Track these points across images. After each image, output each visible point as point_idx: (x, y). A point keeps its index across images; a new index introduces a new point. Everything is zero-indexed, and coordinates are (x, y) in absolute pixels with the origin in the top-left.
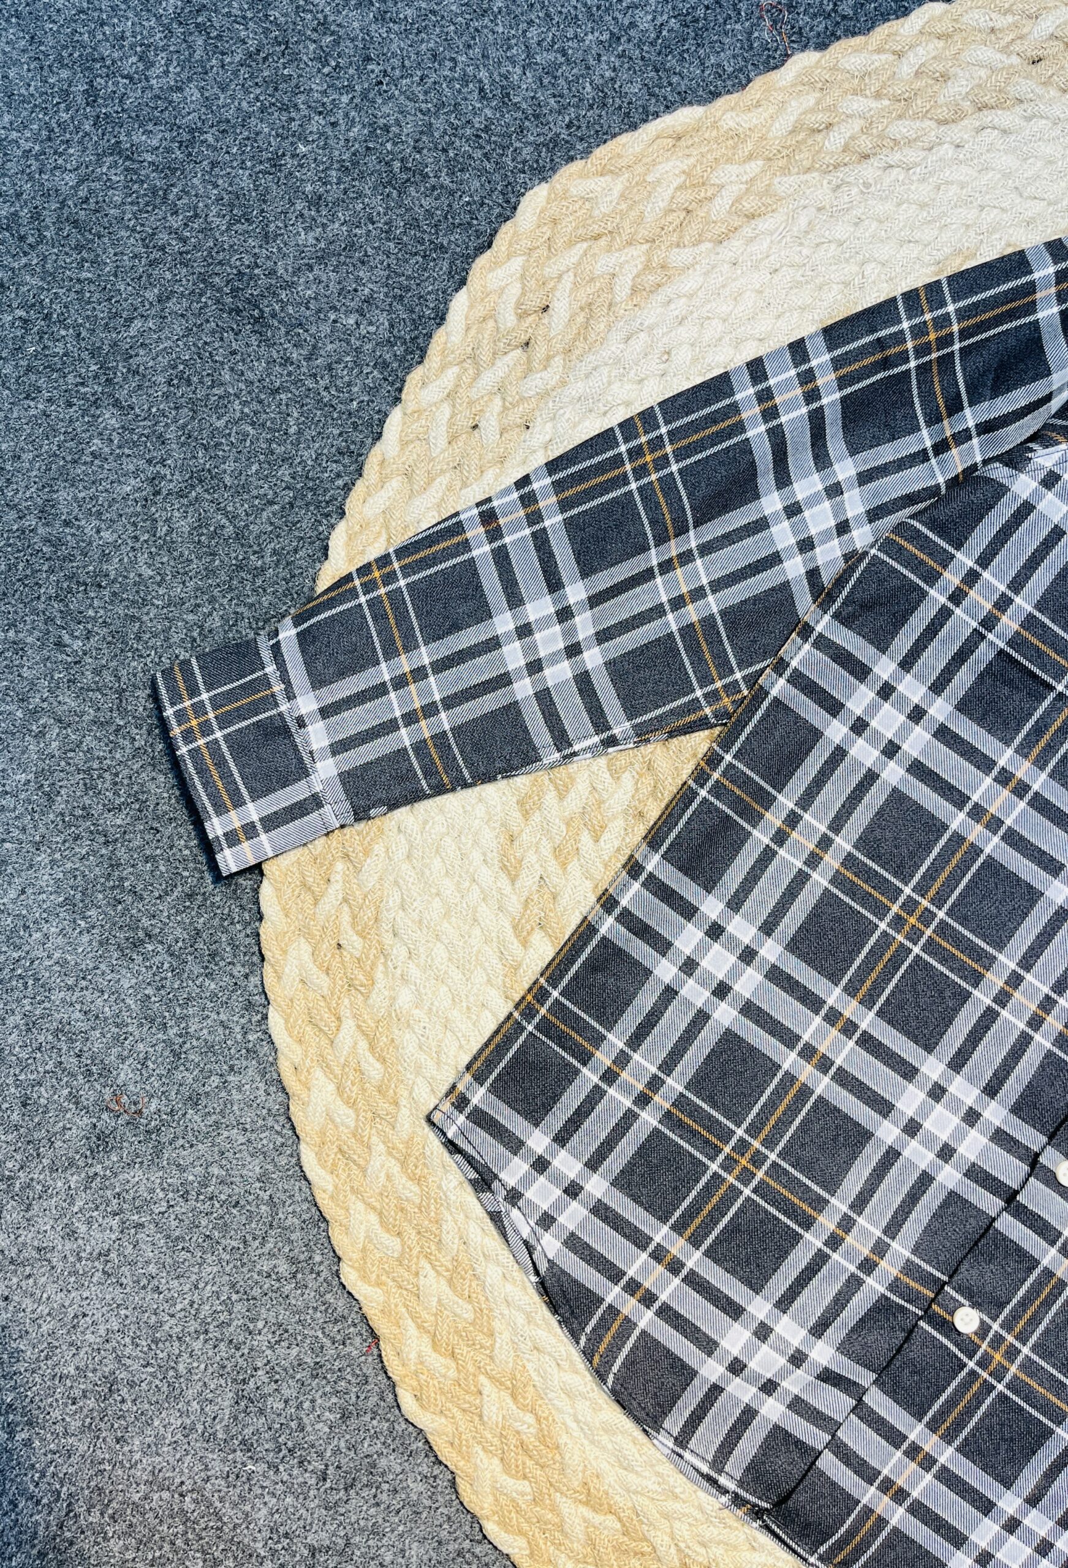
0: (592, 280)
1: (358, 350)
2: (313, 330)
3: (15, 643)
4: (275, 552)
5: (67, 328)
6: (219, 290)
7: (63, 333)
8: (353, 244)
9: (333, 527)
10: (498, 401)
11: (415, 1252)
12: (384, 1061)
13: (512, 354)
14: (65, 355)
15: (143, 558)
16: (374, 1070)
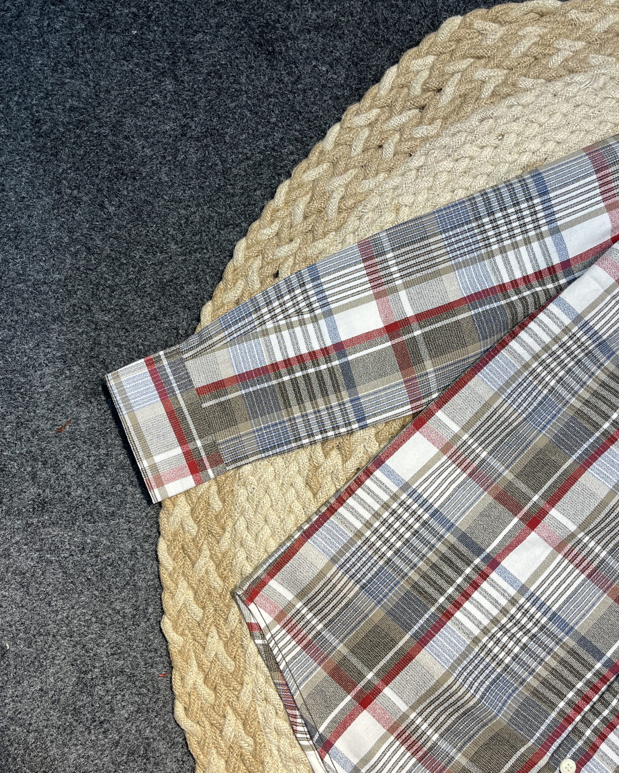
0: (471, 81)
1: (324, 86)
2: (300, 68)
3: (75, 198)
4: (242, 188)
5: (158, 26)
6: (253, 30)
7: (156, 28)
8: (337, 25)
9: (280, 182)
10: (397, 136)
11: (210, 621)
12: (224, 501)
13: (413, 111)
14: (153, 41)
15: (165, 169)
16: (217, 504)
